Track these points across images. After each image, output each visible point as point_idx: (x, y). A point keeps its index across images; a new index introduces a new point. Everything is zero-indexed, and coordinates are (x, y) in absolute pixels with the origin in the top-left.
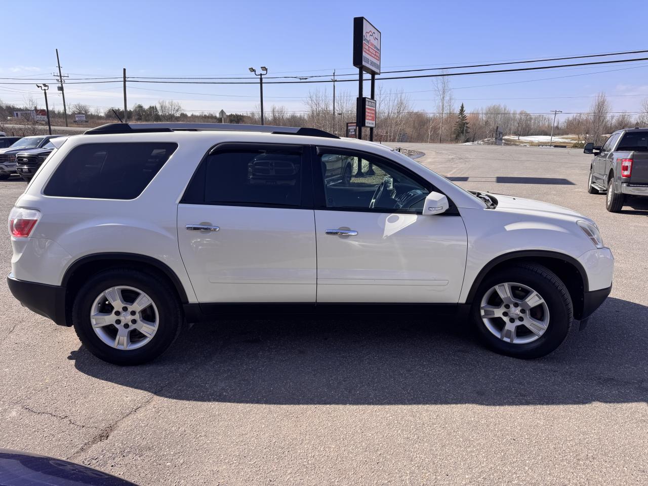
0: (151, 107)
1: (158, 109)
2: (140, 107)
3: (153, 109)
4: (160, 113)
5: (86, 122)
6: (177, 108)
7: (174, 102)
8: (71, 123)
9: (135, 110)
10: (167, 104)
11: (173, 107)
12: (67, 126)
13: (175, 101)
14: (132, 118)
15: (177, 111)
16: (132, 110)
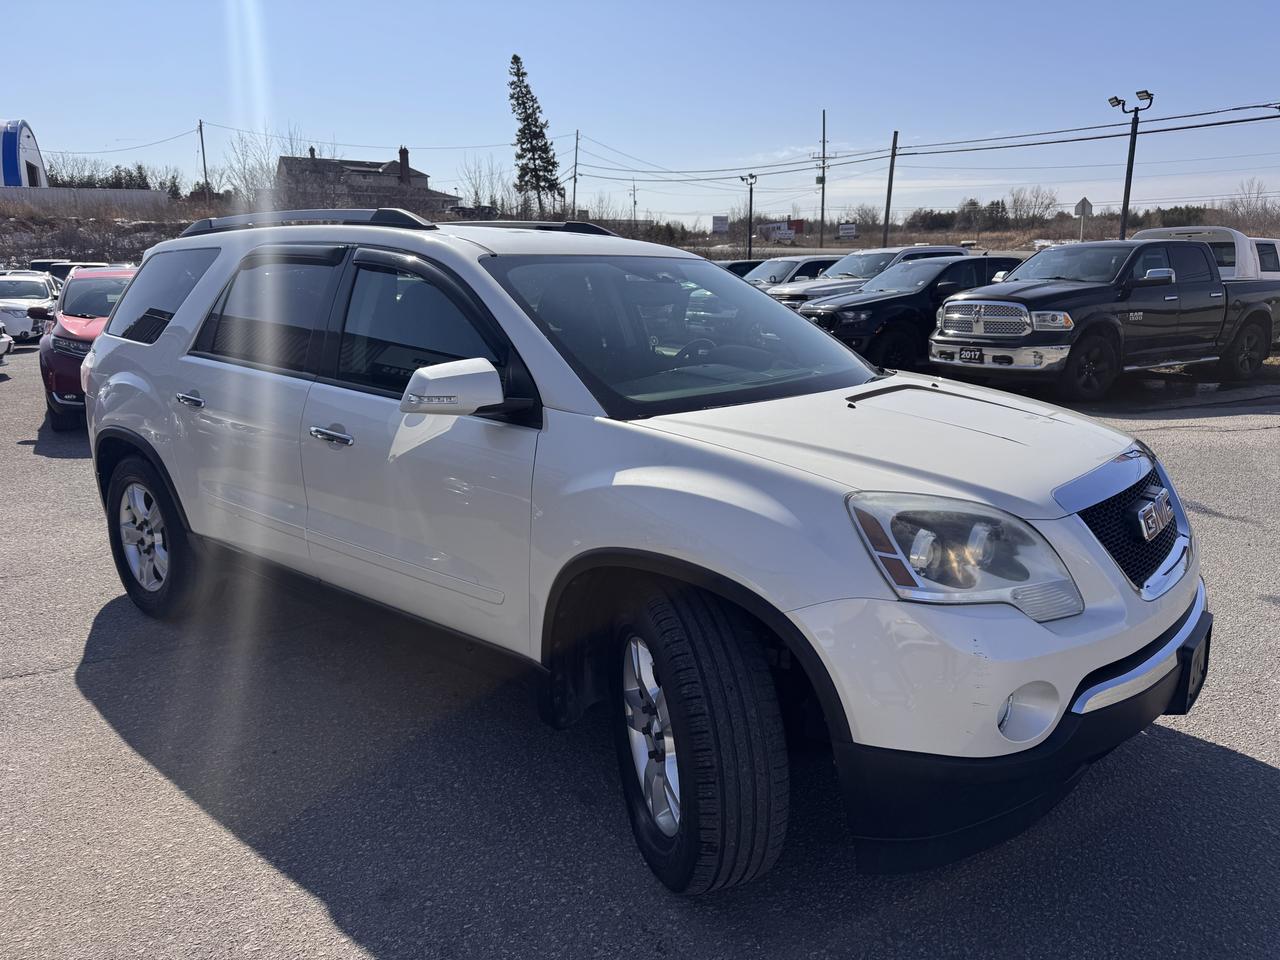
0: (993, 203)
1: (1007, 207)
2: (973, 204)
3: (997, 206)
4: (1011, 216)
5: (856, 237)
6: (1047, 202)
7: (1043, 189)
8: (831, 241)
9: (962, 211)
10: (1028, 196)
11: (1040, 200)
12: (821, 247)
13: (1045, 189)
14: (953, 226)
15: (1047, 207)
16: (956, 211)
